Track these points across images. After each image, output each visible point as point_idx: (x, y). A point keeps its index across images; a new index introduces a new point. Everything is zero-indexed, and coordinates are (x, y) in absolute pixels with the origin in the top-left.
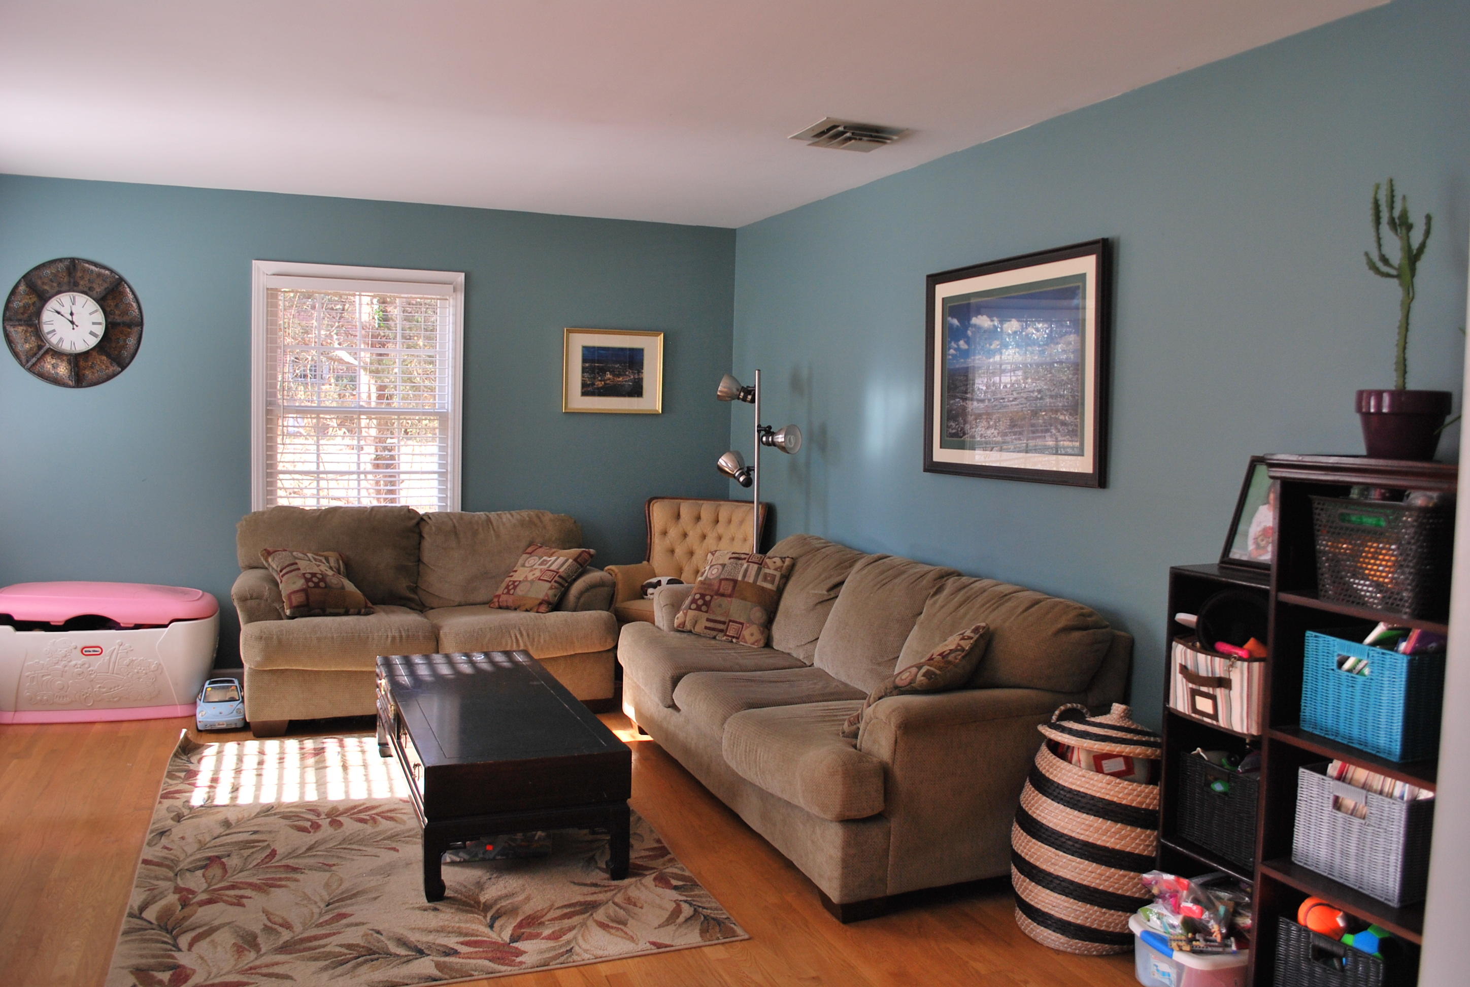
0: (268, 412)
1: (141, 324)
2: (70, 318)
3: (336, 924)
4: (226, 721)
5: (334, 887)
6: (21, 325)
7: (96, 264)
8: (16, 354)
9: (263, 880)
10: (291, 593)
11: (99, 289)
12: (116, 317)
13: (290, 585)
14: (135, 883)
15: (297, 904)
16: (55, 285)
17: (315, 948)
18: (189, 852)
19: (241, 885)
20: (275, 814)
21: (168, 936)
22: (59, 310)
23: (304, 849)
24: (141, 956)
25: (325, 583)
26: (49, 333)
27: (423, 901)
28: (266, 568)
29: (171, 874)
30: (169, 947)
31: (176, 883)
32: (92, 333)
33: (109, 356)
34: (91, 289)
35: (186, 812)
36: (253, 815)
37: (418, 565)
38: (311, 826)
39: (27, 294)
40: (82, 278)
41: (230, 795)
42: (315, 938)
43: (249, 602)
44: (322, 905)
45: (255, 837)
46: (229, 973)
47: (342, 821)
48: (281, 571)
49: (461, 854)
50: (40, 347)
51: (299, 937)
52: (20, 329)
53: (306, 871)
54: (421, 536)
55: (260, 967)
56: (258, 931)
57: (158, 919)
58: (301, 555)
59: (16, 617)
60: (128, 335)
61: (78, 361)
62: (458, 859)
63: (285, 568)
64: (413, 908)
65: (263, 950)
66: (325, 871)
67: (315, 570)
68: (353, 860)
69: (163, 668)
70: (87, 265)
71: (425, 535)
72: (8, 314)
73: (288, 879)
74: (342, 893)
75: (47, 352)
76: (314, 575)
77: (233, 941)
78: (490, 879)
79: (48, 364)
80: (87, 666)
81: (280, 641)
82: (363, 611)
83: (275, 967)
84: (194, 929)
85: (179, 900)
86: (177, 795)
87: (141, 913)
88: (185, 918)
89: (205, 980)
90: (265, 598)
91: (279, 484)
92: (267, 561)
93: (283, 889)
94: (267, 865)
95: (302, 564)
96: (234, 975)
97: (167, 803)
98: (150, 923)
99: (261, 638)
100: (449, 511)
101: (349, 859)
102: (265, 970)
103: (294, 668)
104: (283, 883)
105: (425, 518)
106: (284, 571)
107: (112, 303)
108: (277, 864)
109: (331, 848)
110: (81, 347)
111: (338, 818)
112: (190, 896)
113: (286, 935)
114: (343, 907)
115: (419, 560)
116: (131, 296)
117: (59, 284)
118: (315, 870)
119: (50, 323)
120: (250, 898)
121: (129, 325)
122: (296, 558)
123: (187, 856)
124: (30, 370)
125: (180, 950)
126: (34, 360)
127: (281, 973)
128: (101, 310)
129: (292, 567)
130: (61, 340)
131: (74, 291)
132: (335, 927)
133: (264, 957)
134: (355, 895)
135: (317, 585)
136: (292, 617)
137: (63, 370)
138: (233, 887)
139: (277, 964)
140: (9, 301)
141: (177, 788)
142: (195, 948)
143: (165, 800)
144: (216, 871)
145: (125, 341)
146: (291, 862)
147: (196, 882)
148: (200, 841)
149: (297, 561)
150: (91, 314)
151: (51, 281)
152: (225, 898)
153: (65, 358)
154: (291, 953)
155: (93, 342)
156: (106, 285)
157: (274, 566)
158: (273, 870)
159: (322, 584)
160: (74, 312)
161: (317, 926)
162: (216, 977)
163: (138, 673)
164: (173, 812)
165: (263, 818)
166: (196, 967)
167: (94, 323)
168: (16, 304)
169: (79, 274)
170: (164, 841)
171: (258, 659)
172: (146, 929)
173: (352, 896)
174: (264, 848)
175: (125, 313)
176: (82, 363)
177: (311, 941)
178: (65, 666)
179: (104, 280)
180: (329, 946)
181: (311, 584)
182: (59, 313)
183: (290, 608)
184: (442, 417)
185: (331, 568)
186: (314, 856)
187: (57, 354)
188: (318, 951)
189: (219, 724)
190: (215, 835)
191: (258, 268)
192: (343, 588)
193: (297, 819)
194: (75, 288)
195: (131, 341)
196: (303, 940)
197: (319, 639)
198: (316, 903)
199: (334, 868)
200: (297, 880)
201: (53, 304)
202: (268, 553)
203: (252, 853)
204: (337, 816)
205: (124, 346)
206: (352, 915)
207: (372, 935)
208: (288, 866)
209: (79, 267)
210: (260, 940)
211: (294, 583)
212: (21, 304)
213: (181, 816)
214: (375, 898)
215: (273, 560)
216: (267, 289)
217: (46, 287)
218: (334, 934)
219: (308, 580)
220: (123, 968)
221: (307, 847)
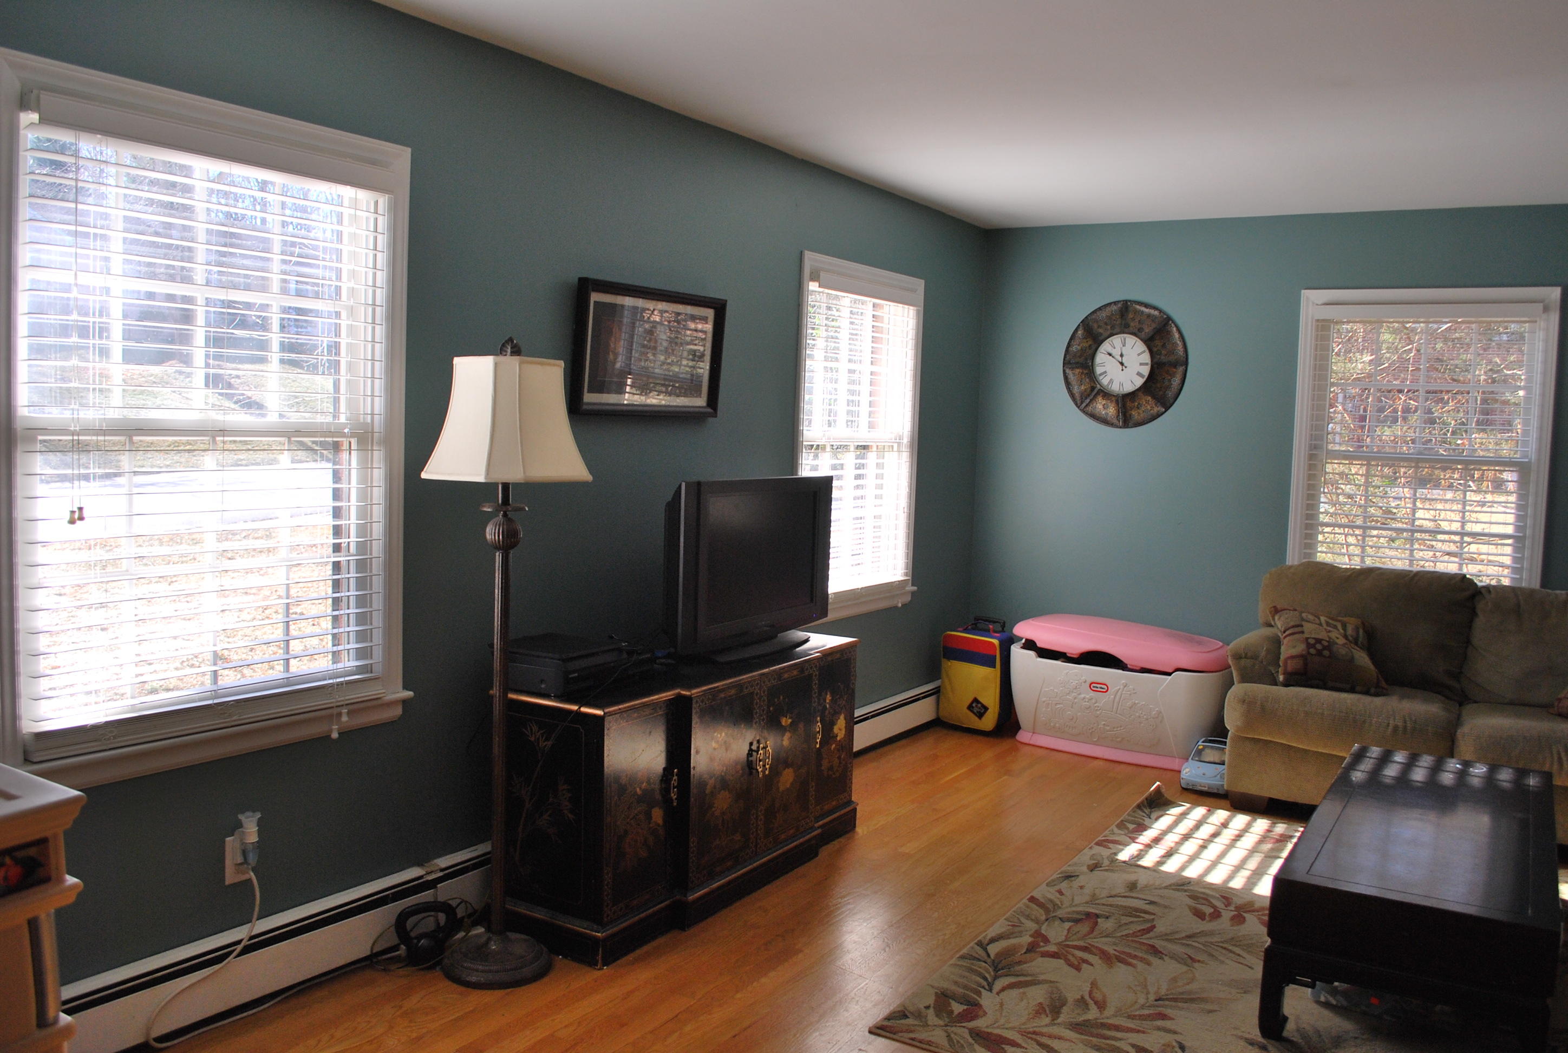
0: (1312, 457)
1: (1186, 363)
2: (1120, 359)
3: (1149, 1022)
4: (1208, 784)
5: (1180, 984)
6: (1077, 368)
7: (1147, 306)
8: (1072, 396)
9: (1118, 952)
10: (1288, 658)
11: (1148, 330)
12: (1163, 357)
13: (1290, 649)
14: (1007, 916)
15: (1129, 987)
16: (1109, 327)
17: (1108, 1038)
18: (1076, 902)
19: (1094, 950)
20: (1186, 891)
21: (992, 973)
22: (1110, 351)
23: (1184, 935)
24: (956, 983)
25: (1330, 651)
26: (1101, 375)
27: (1256, 1034)
28: (1272, 626)
29: (1043, 918)
30: (985, 983)
31: (1040, 927)
32: (1139, 374)
33: (1154, 397)
34: (1140, 330)
35: (1106, 862)
36: (1163, 885)
37: (1466, 648)
38: (1210, 914)
39: (1085, 338)
40: (1133, 319)
41: (1158, 859)
42: (1117, 1028)
43: (1243, 662)
44: (1152, 997)
45: (1148, 907)
46: (1012, 1028)
47: (1247, 919)
48: (1284, 632)
49: (1339, 997)
50: (1093, 388)
51: (1102, 1021)
52: (1078, 371)
53: (1166, 958)
54: (1474, 613)
55: (1042, 1034)
56: (1070, 1001)
57: (997, 955)
58: (1311, 617)
59: (1039, 645)
60: (1173, 375)
61: (1125, 402)
62: (1334, 1002)
63: (1288, 629)
64: (1241, 1038)
65: (1059, 1020)
66: (1186, 964)
67: (1322, 635)
68: (1222, 962)
69: (1163, 717)
70: (1138, 307)
71: (1479, 611)
72: (1068, 357)
73: (1142, 960)
74: (1182, 993)
75: (1098, 393)
76: (1319, 641)
77: (1041, 1000)
78: (1356, 1038)
79: (1100, 405)
80: (1093, 701)
81: (1263, 708)
82: (1373, 690)
83: (1057, 1040)
84: (1018, 976)
85: (1029, 944)
86: (1111, 845)
87: (988, 944)
88: (1020, 963)
89: (987, 1027)
90: (1260, 659)
91: (1320, 537)
92: (1274, 619)
93: (1130, 968)
94: (1136, 939)
95: (1307, 627)
96: (1015, 1033)
97: (1098, 850)
98: (989, 956)
99: (1244, 701)
100: (1523, 585)
101: (1220, 960)
102: (1044, 1040)
103: (1277, 741)
104: (1134, 962)
105: (1483, 591)
106: (1287, 633)
107: (1158, 343)
108: (1145, 941)
109: (1212, 943)
110: (1129, 388)
111: (1245, 915)
112: (1042, 944)
113: (1093, 1014)
114: (1171, 1007)
115: (1468, 642)
116: (1177, 335)
117: (1113, 327)
118: (1176, 960)
119: (1102, 364)
120: (1092, 965)
121: (1175, 365)
122: (1303, 619)
123: (1071, 906)
124: (1083, 411)
125: (990, 990)
126: (1088, 401)
127: (1056, 1048)
128: (1147, 351)
129: (1297, 628)
130: (1111, 381)
131: (1124, 333)
132: (1147, 1024)
133: (1055, 1027)
134: (1192, 1000)
135: (1319, 653)
136: (1286, 685)
137: (1111, 411)
138: (1085, 949)
139: (1060, 1038)
140: (1069, 345)
141: (1117, 838)
142: (1003, 995)
143: (1098, 847)
144: (1084, 928)
145: (1170, 381)
146: (1159, 944)
147: (1056, 933)
148: (1094, 894)
149: (1304, 623)
150: (1139, 355)
151: (1106, 324)
152: (1070, 957)
153: (1113, 399)
154: (1082, 1034)
155: (1139, 382)
156: (1154, 326)
157: (1279, 626)
158: (1137, 945)
159: (1326, 653)
160: (1124, 353)
161: (1129, 1017)
162: (998, 1027)
163: (1139, 717)
164: (1094, 860)
165: (1171, 891)
166: (989, 1012)
167: (1141, 364)
168: (1075, 348)
169: (1131, 316)
170: (1064, 885)
171: (1239, 723)
172: (979, 960)
173: (1190, 999)
174: (1148, 921)
175: (1172, 352)
176: (1129, 404)
177: (1110, 1029)
178: (1075, 698)
179: (1153, 321)
180: (1122, 1042)
181: (1312, 651)
182: (1110, 355)
183: (1284, 674)
184: (1523, 468)
185: (1346, 637)
186: (1188, 945)
187: (1106, 394)
188: (1108, 1042)
189: (1201, 786)
190: (1113, 893)
191: (1307, 298)
192: (1352, 659)
193: (1204, 902)
194: (1126, 330)
195: (1176, 381)
196: (1103, 1025)
197: (1306, 713)
198: (1148, 993)
199: (1196, 965)
200: (1149, 964)
201: (1106, 346)
202: (1276, 611)
203: (1132, 922)
204: (1245, 912)
205: (1169, 387)
206: (1173, 1019)
207: (1173, 1047)
208: (1153, 947)
209: (1131, 309)
210: (1065, 1009)
211: (1294, 647)
212: (1079, 348)
213: (1099, 865)
214: (1210, 1011)
215: (1279, 619)
216: (1318, 321)
217: (1101, 331)
218: (1138, 1031)
219: (1309, 646)
220: (933, 987)
221: (1188, 934)
